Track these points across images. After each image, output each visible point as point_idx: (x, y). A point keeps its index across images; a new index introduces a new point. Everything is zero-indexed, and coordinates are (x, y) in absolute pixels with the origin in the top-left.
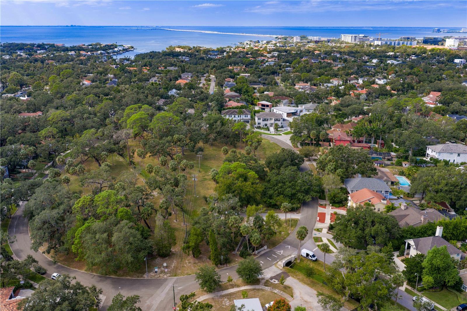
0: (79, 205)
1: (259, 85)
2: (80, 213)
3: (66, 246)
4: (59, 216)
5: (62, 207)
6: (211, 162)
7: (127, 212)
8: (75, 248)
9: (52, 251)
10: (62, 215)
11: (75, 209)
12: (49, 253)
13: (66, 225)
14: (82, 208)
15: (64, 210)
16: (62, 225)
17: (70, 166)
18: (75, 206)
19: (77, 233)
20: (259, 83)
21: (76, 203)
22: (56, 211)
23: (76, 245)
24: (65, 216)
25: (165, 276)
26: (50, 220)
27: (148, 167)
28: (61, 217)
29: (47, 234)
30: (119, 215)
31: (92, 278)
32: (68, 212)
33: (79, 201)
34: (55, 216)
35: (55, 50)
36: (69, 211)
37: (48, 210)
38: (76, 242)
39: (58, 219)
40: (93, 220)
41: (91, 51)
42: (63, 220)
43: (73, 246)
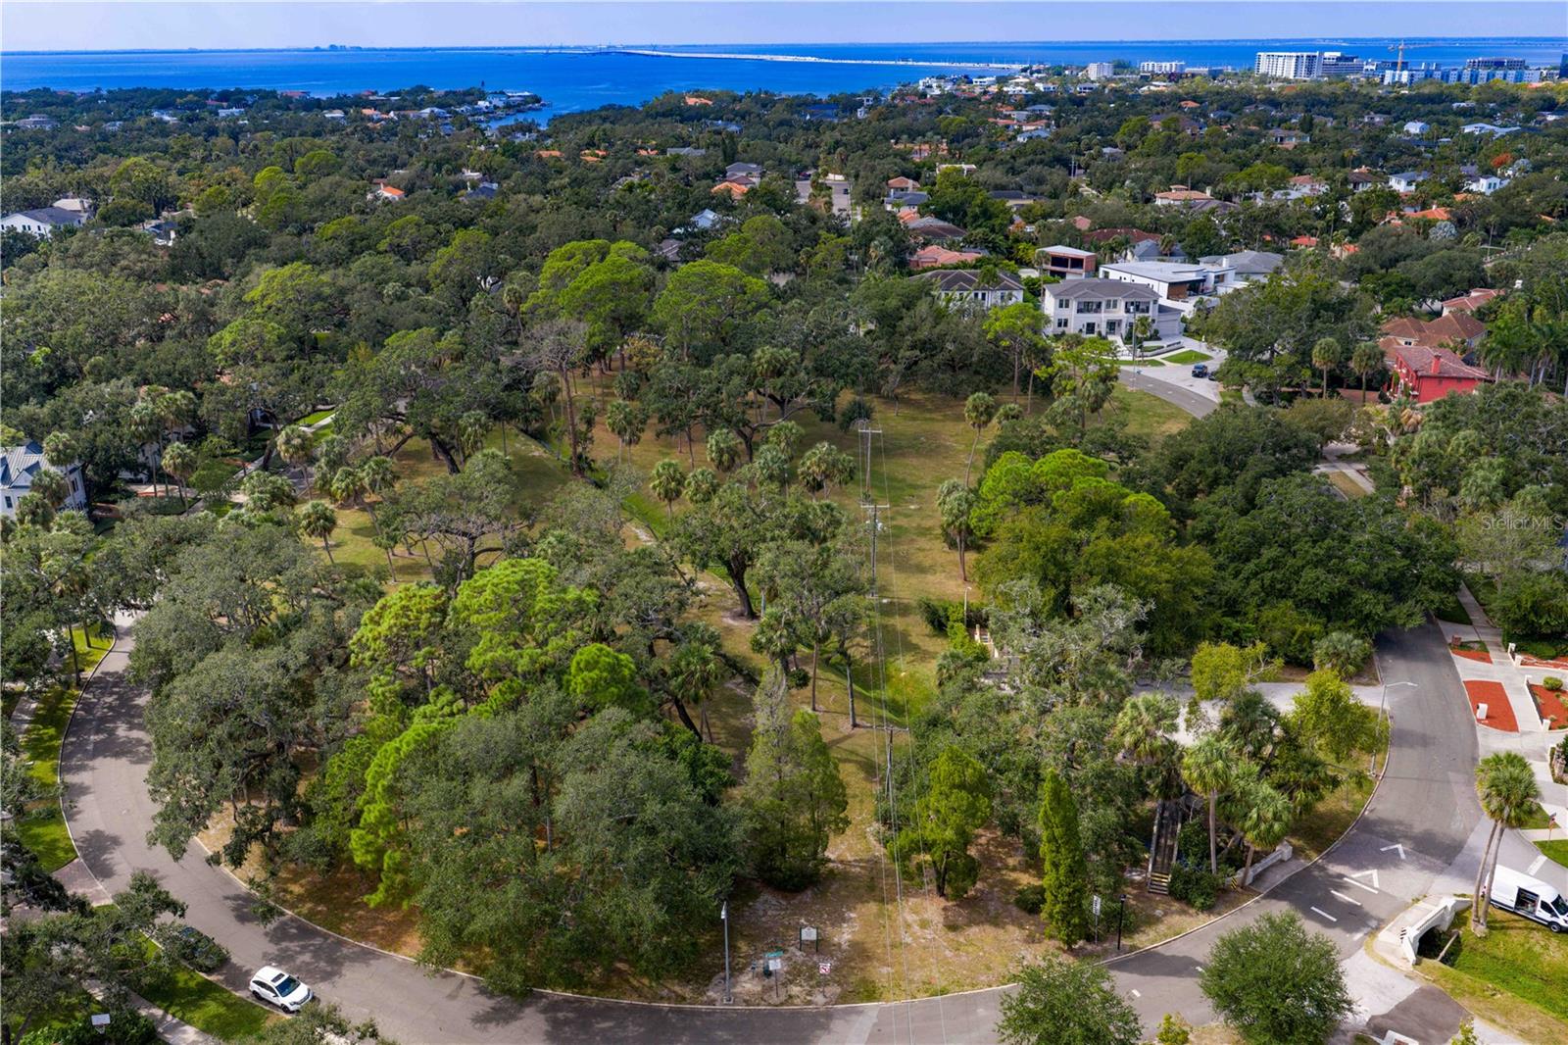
0: (383, 628)
1: (1020, 197)
2: (388, 668)
3: (321, 831)
4: (286, 681)
5: (299, 638)
6: (907, 461)
7: (614, 668)
8: (369, 844)
9: (256, 849)
10: (301, 675)
11: (365, 647)
12: (237, 861)
13: (319, 724)
14: (399, 644)
15: (312, 654)
16: (301, 724)
17: (333, 465)
18: (365, 632)
19: (373, 768)
20: (1018, 191)
21: (365, 618)
22: (272, 655)
23: (372, 829)
24: (317, 682)
25: (819, 999)
26: (245, 699)
27: (659, 475)
28: (296, 683)
29: (227, 770)
30: (578, 682)
31: (452, 997)
32: (330, 659)
33: (384, 607)
34: (268, 677)
35: (279, 107)
36: (334, 653)
37: (232, 651)
38: (371, 815)
39: (282, 695)
40: (451, 703)
41: (398, 109)
42: (307, 698)
43: (355, 834)
